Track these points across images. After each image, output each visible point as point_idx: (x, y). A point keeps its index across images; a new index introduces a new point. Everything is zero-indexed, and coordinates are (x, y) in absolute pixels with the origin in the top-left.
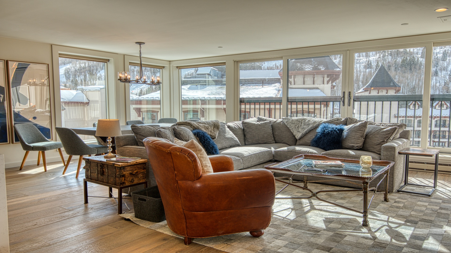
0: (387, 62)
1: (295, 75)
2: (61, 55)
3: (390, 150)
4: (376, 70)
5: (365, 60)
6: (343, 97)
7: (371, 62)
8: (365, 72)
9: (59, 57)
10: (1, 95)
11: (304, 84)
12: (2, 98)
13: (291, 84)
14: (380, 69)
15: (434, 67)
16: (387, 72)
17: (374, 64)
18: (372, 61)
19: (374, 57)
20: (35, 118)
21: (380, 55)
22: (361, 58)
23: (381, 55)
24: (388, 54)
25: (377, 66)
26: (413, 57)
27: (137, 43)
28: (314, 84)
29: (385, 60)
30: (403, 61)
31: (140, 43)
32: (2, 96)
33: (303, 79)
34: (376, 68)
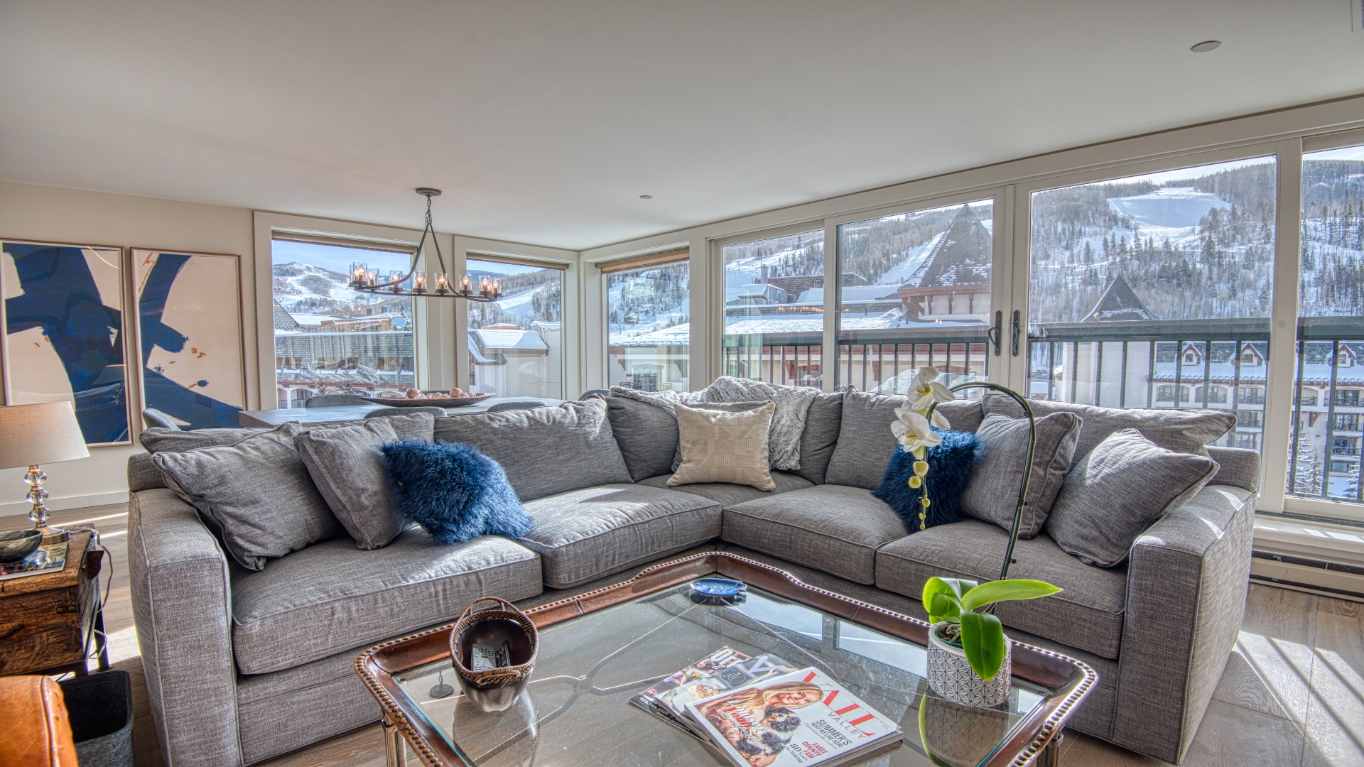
0: (1130, 271)
1: (932, 296)
2: (276, 235)
3: (1177, 568)
4: (1106, 287)
5: (1084, 268)
6: (997, 327)
7: (1096, 272)
8: (1085, 290)
9: (273, 239)
10: (113, 330)
11: (950, 313)
12: (115, 336)
13: (923, 314)
14: (1115, 283)
15: (1228, 282)
16: (1129, 290)
17: (1102, 277)
18: (1098, 271)
19: (1104, 263)
20: (202, 383)
21: (1114, 259)
22: (1076, 265)
23: (1118, 260)
24: (1132, 256)
25: (1109, 278)
26: (1184, 261)
27: (421, 191)
28: (971, 312)
29: (1126, 269)
30: (1163, 269)
31: (428, 192)
32: (115, 331)
33: (948, 304)
34: (1108, 283)
